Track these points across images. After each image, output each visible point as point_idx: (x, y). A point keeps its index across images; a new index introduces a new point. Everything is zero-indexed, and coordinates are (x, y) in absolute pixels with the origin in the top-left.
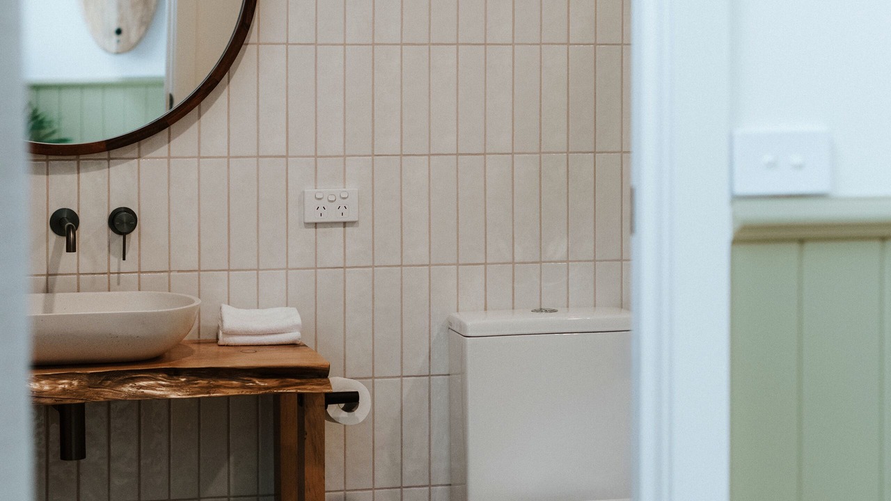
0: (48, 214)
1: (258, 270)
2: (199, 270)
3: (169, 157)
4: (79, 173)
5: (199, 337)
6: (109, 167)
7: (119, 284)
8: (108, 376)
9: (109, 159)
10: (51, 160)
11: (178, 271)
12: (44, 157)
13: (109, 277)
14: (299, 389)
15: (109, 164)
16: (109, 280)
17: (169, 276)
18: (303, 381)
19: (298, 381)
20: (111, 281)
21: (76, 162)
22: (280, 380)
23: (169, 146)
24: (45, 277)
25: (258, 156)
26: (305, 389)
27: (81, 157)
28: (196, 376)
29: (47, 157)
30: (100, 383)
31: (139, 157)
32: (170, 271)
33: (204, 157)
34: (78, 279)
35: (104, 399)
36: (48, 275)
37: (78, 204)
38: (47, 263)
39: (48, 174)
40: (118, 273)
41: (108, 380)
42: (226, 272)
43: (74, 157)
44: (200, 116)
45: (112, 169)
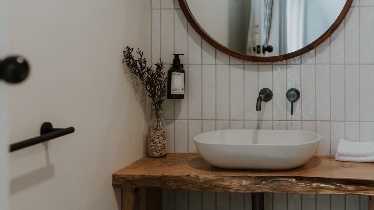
0: (258, 90)
1: (360, 121)
2: (330, 121)
3: (316, 64)
4: (272, 71)
5: (330, 154)
6: (287, 68)
7: (291, 126)
8: (265, 179)
9: (287, 64)
10: (260, 64)
11: (320, 121)
12: (256, 63)
13: (287, 122)
14: (366, 193)
15: (287, 67)
16: (287, 124)
17: (316, 123)
18: (369, 188)
19: (366, 188)
20: (287, 125)
21: (271, 66)
22: (356, 187)
23: (316, 59)
24: (257, 121)
25: (360, 64)
26: (369, 193)
27: (274, 63)
28: (311, 181)
29: (258, 63)
30: (260, 182)
31: (301, 63)
32: (316, 121)
33: (333, 64)
34: (272, 123)
35: (261, 191)
36: (259, 120)
37: (272, 86)
38: (258, 115)
39: (258, 71)
40: (291, 121)
41: (264, 181)
42: (344, 122)
43: (270, 63)
44: (330, 44)
45: (288, 69)
